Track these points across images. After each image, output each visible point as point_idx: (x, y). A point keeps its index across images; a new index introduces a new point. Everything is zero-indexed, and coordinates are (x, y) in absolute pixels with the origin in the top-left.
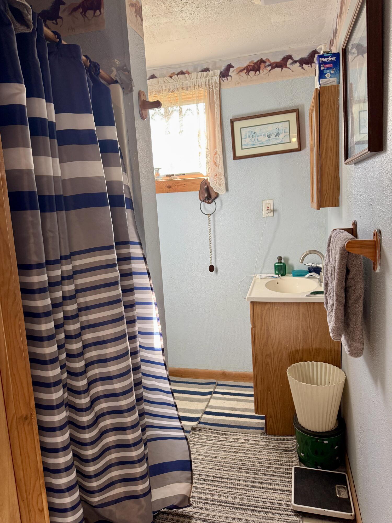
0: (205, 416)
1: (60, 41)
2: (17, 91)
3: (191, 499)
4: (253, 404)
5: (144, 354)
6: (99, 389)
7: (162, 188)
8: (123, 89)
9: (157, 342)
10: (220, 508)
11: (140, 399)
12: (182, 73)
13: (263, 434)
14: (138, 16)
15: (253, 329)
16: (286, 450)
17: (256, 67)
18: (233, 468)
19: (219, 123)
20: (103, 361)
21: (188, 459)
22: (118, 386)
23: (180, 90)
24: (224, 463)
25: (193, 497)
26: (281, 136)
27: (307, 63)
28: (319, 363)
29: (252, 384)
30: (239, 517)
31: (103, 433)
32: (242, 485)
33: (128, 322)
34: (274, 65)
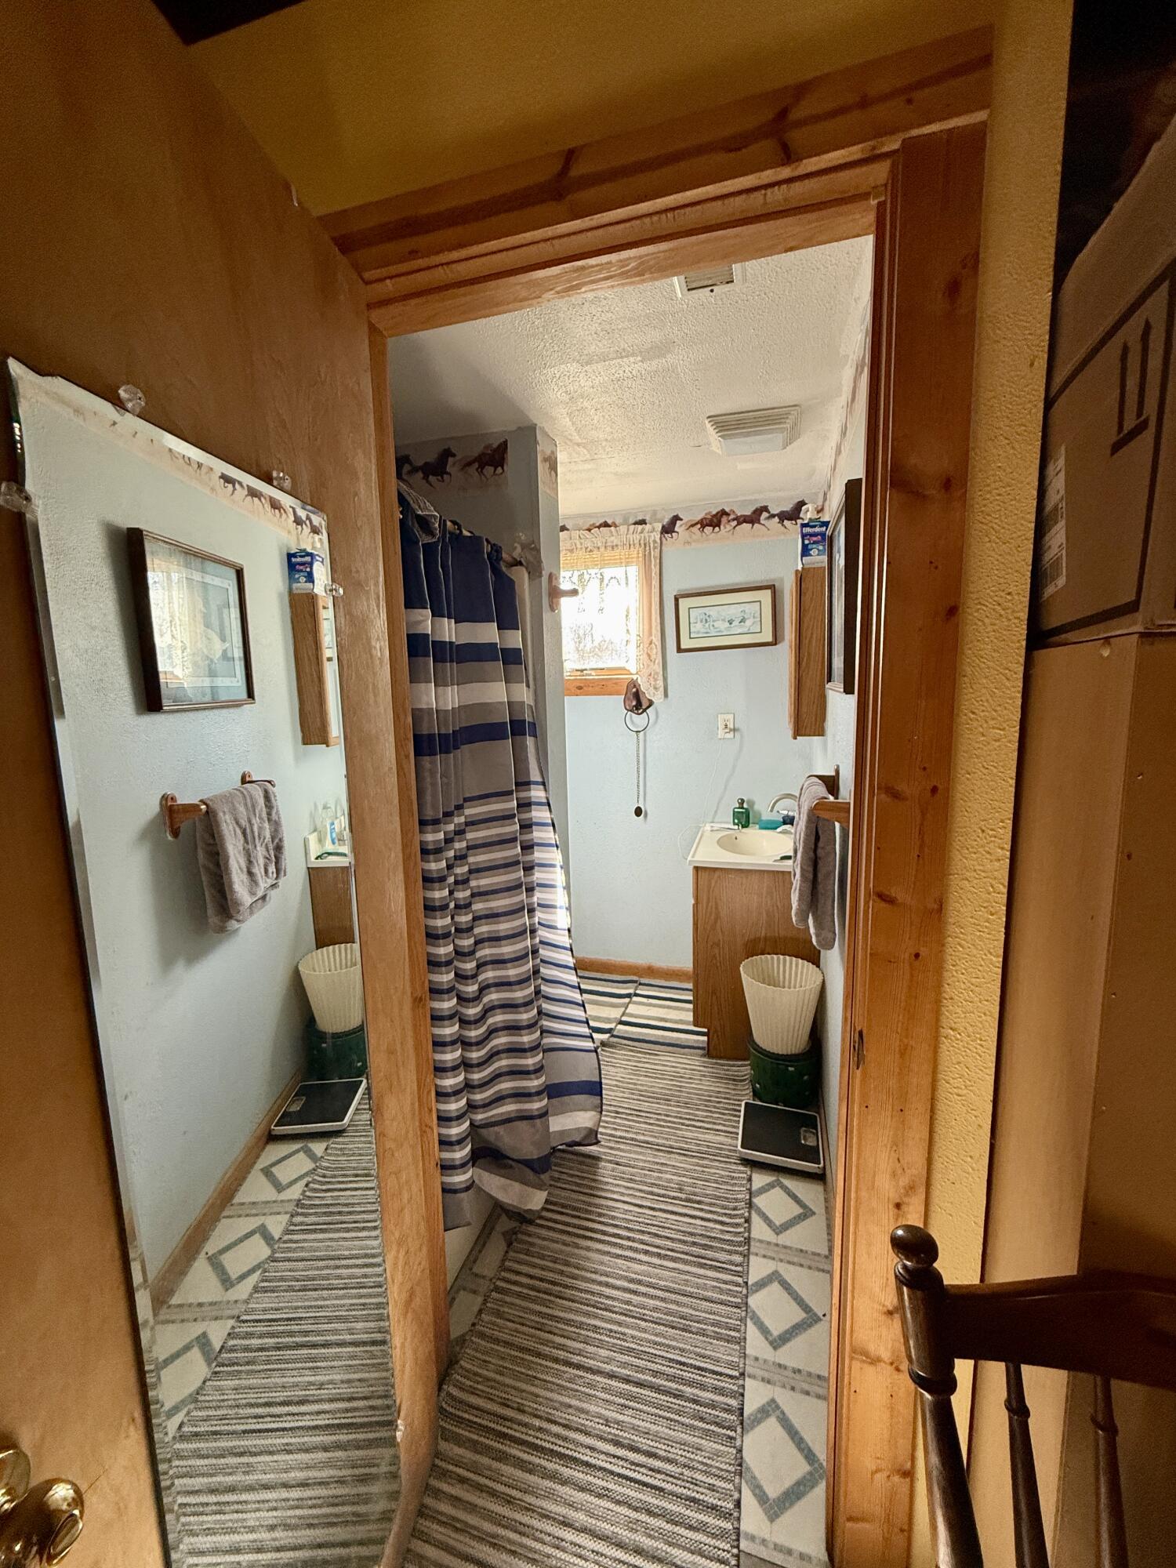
0: (620, 1027)
1: (461, 532)
2: (422, 618)
3: (599, 1136)
4: (692, 1014)
5: (542, 933)
6: (489, 974)
7: (568, 689)
8: (529, 573)
9: (562, 919)
10: (639, 1150)
11: (538, 992)
12: (606, 525)
13: (703, 1056)
14: (553, 473)
15: (696, 906)
16: (734, 1080)
17: (715, 520)
18: (660, 1099)
19: (658, 599)
20: (495, 939)
21: (598, 1080)
22: (512, 972)
23: (602, 549)
24: (646, 1091)
25: (602, 1134)
26: (748, 623)
27: (790, 519)
28: (788, 958)
29: (690, 986)
30: (662, 1161)
31: (492, 1032)
32: (670, 1122)
33: (527, 890)
34: (742, 519)
